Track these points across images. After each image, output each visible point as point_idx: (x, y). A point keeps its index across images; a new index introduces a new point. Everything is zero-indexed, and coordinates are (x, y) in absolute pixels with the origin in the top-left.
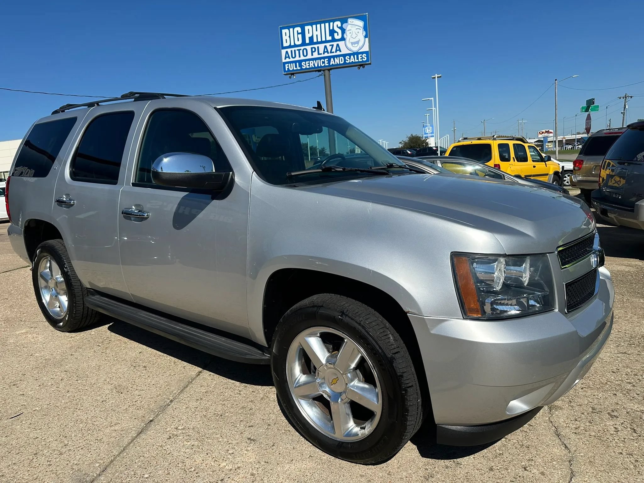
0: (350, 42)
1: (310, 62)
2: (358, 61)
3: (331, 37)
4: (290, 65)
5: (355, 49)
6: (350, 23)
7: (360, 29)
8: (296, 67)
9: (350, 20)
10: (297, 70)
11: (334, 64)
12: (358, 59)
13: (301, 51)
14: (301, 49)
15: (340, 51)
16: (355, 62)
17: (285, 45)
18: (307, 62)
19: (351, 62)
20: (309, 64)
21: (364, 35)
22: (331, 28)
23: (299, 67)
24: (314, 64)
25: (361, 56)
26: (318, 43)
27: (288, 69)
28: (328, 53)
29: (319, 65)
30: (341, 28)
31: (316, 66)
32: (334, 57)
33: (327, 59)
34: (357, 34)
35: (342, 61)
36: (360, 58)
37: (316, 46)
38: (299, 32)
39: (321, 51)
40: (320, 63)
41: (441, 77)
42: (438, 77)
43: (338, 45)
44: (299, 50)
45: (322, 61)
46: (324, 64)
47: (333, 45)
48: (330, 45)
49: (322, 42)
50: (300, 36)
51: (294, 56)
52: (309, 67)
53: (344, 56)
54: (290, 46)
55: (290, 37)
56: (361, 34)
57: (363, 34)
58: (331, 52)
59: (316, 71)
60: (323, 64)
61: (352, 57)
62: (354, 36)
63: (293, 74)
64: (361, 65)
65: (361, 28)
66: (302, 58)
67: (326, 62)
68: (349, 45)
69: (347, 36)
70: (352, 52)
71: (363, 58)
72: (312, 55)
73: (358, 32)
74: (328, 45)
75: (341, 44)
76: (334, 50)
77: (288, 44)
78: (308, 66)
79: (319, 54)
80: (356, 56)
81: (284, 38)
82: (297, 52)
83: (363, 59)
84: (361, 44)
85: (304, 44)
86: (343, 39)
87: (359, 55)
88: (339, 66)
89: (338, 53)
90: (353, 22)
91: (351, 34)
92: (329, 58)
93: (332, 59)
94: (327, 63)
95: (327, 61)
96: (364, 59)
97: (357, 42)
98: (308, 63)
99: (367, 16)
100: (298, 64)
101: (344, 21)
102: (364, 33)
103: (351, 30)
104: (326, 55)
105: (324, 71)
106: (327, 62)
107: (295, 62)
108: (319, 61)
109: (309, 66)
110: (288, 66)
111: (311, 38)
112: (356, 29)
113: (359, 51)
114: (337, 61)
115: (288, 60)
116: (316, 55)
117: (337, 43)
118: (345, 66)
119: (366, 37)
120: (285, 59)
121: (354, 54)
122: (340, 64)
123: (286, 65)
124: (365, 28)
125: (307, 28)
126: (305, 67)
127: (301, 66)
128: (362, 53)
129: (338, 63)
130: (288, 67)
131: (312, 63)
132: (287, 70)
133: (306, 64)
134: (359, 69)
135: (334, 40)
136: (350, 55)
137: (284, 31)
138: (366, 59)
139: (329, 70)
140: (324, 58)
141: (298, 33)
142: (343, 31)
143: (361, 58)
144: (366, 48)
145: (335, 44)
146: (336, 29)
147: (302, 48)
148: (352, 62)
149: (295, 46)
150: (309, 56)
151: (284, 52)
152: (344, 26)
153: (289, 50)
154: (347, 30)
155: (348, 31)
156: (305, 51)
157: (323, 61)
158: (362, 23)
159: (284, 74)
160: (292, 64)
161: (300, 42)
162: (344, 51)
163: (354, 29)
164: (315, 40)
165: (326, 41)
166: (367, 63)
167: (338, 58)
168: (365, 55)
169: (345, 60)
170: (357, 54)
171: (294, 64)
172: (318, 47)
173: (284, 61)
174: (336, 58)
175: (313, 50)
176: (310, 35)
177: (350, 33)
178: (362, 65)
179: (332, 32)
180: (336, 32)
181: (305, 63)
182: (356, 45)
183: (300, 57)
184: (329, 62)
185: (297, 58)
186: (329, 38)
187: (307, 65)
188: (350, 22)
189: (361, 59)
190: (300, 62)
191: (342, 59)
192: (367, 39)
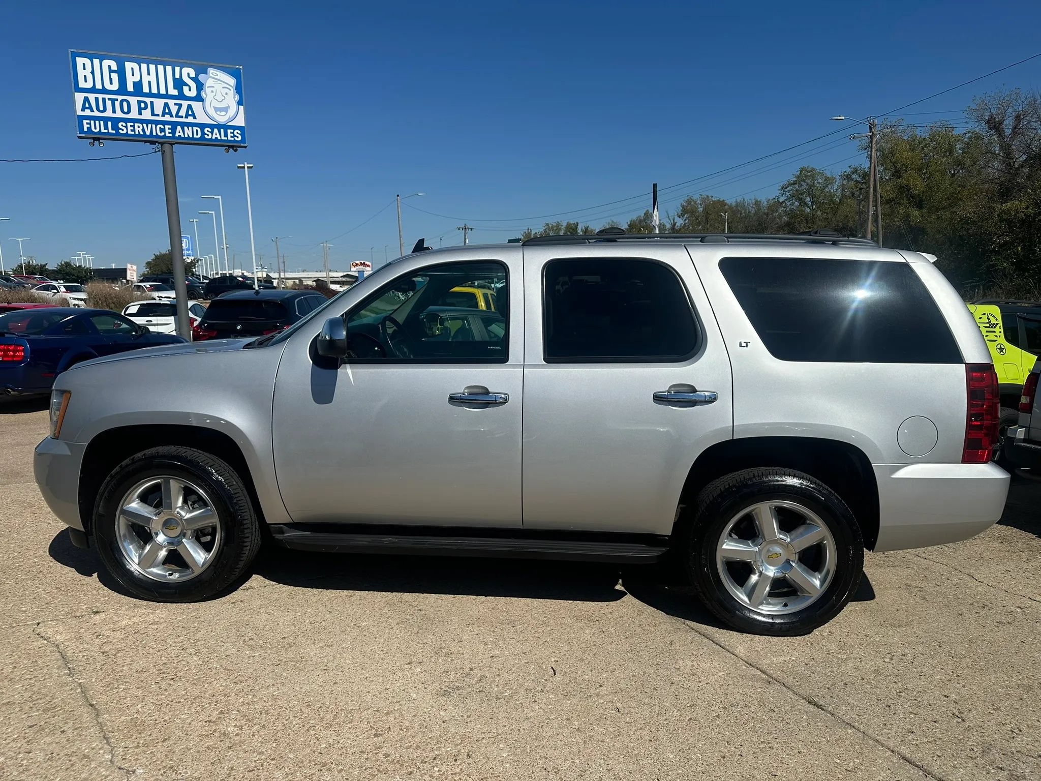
0: (212, 106)
1: (136, 125)
2: (226, 138)
3: (177, 91)
4: (92, 122)
5: (222, 119)
6: (211, 75)
7: (230, 90)
8: (106, 127)
9: (211, 71)
10: (108, 133)
11: (183, 136)
12: (226, 135)
13: (117, 104)
14: (117, 100)
15: (195, 118)
16: (221, 140)
17: (82, 84)
18: (129, 124)
19: (214, 138)
20: (132, 128)
21: (236, 99)
22: (177, 76)
23: (112, 130)
24: (143, 130)
25: (231, 133)
26: (150, 95)
27: (89, 128)
28: (172, 116)
29: (154, 134)
30: (195, 80)
31: (148, 133)
32: (183, 125)
33: (170, 127)
34: (225, 95)
35: (197, 135)
36: (229, 135)
37: (148, 100)
38: (112, 68)
39: (159, 110)
40: (156, 130)
41: (252, 167)
42: (248, 167)
43: (189, 107)
44: (113, 101)
45: (160, 128)
46: (163, 134)
47: (180, 106)
48: (176, 104)
49: (159, 96)
50: (115, 77)
51: (101, 108)
52: (133, 133)
53: (202, 126)
54: (93, 90)
55: (93, 73)
56: (231, 99)
57: (234, 98)
58: (177, 116)
59: (146, 142)
60: (161, 133)
61: (216, 130)
62: (220, 98)
63: (98, 139)
64: (230, 147)
65: (232, 89)
66: (119, 114)
67: (167, 131)
68: (211, 112)
69: (207, 94)
70: (215, 123)
71: (235, 136)
72: (140, 114)
73: (226, 94)
74: (171, 102)
75: (196, 105)
76: (183, 112)
77: (89, 85)
78: (132, 130)
79: (153, 114)
80: (222, 131)
81: (81, 73)
82: (109, 104)
83: (236, 138)
84: (232, 112)
85: (122, 90)
86: (199, 98)
87: (229, 131)
88: (193, 142)
89: (190, 120)
90: (217, 75)
91: (214, 94)
92: (174, 125)
93: (179, 128)
94: (169, 133)
95: (169, 129)
96: (238, 137)
97: (226, 109)
98: (131, 126)
99: (241, 71)
100: (109, 123)
101: (201, 70)
102: (237, 97)
103: (213, 87)
104: (167, 118)
105: (162, 144)
106: (170, 131)
107: (105, 120)
108: (154, 126)
109: (134, 130)
110: (90, 124)
111: (138, 85)
112: (223, 88)
113: (229, 124)
114: (188, 132)
115: (88, 112)
116: (146, 114)
117: (190, 103)
118: (203, 142)
119: (240, 103)
120: (83, 110)
121: (219, 127)
122: (193, 138)
123: (85, 122)
124: (238, 89)
125: (129, 65)
126: (125, 131)
127: (115, 127)
128: (235, 128)
129: (191, 136)
130: (89, 126)
131: (139, 127)
132: (86, 129)
133: (126, 127)
134: (228, 152)
135: (182, 96)
136: (212, 127)
137: (80, 61)
138: (240, 139)
139: (172, 144)
140: (164, 123)
141: (111, 71)
142: (200, 86)
143: (232, 135)
144: (240, 121)
145: (185, 104)
146: (185, 79)
147: (120, 98)
148: (216, 138)
149: (104, 91)
150: (134, 114)
151: (79, 98)
152: (201, 77)
153: (92, 97)
154: (207, 85)
155: (208, 87)
156: (125, 104)
157: (162, 127)
158: (233, 81)
159: (79, 137)
160: (97, 122)
161: (115, 86)
162: (202, 119)
163: (218, 87)
164: (146, 89)
165: (167, 96)
166: (242, 145)
167: (190, 128)
168: (239, 132)
169: (203, 133)
170: (226, 127)
171: (102, 123)
172: (152, 103)
173: (79, 112)
174: (186, 128)
175: (143, 105)
176: (137, 78)
177: (212, 92)
178: (232, 146)
179: (179, 84)
180: (186, 85)
181: (124, 125)
182: (223, 113)
183: (114, 112)
184: (173, 131)
185: (109, 113)
186: (173, 92)
187: (130, 128)
188: (212, 73)
189: (231, 137)
190: (115, 121)
191: (197, 130)
192: (241, 108)
